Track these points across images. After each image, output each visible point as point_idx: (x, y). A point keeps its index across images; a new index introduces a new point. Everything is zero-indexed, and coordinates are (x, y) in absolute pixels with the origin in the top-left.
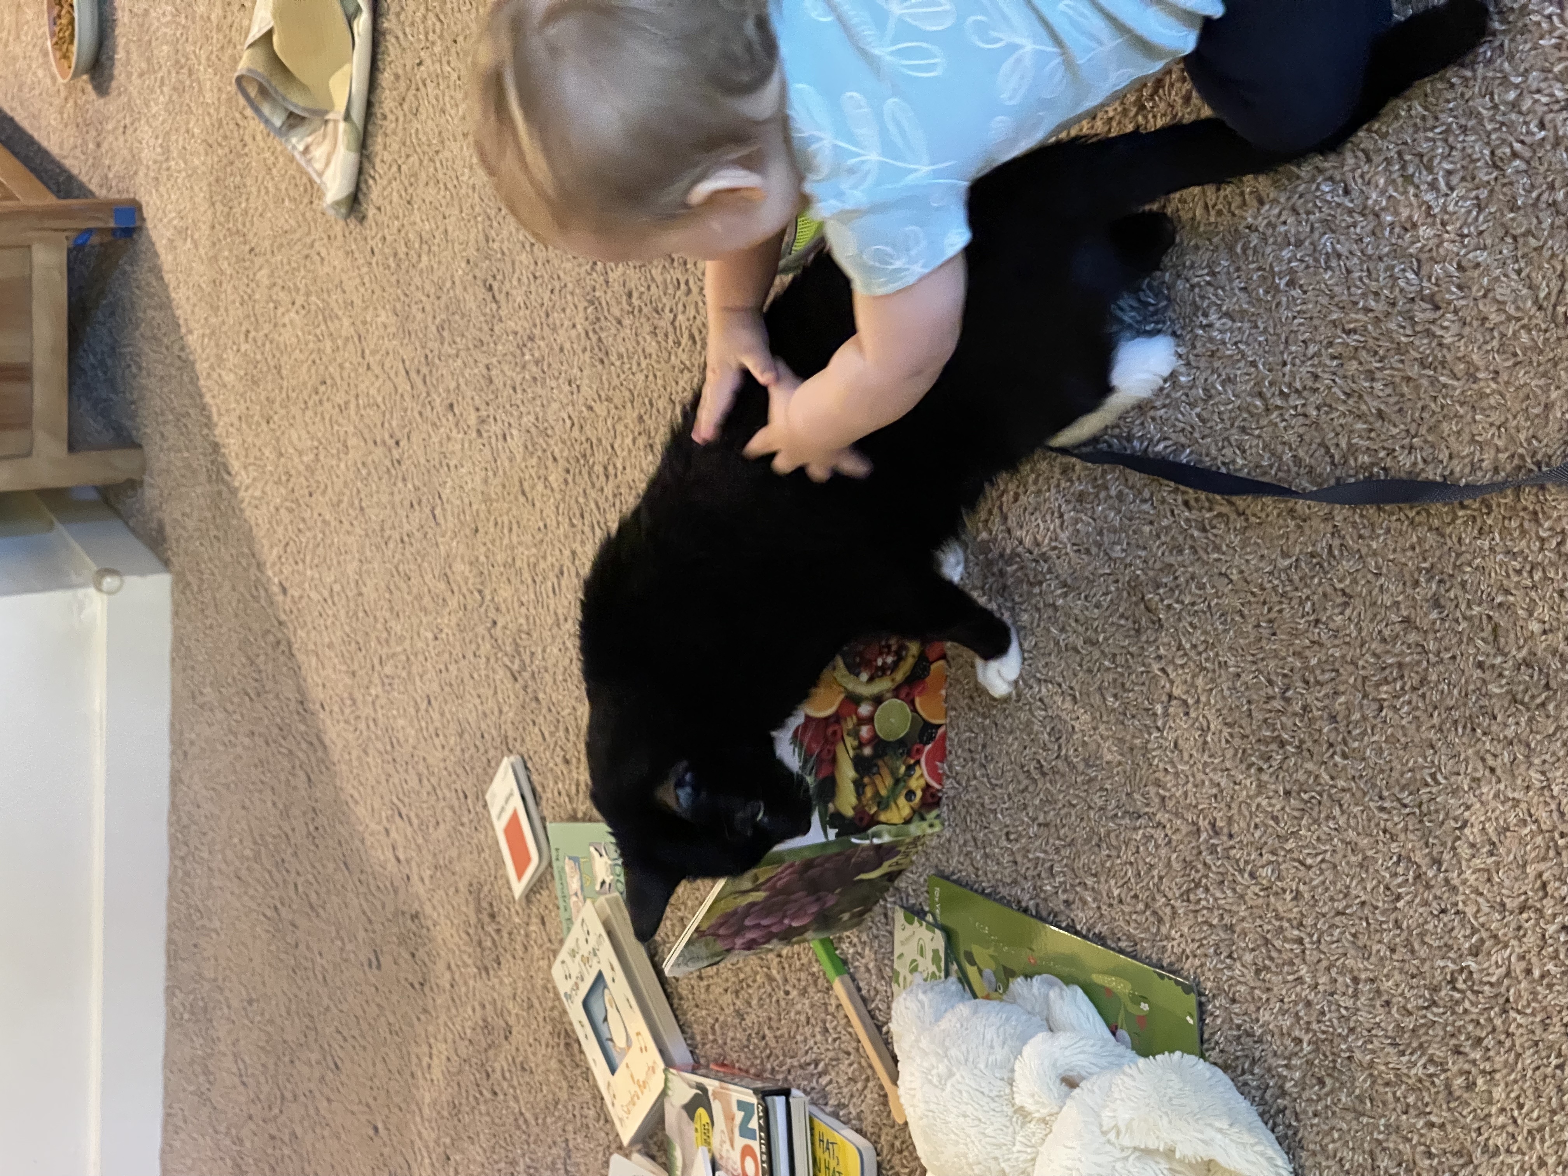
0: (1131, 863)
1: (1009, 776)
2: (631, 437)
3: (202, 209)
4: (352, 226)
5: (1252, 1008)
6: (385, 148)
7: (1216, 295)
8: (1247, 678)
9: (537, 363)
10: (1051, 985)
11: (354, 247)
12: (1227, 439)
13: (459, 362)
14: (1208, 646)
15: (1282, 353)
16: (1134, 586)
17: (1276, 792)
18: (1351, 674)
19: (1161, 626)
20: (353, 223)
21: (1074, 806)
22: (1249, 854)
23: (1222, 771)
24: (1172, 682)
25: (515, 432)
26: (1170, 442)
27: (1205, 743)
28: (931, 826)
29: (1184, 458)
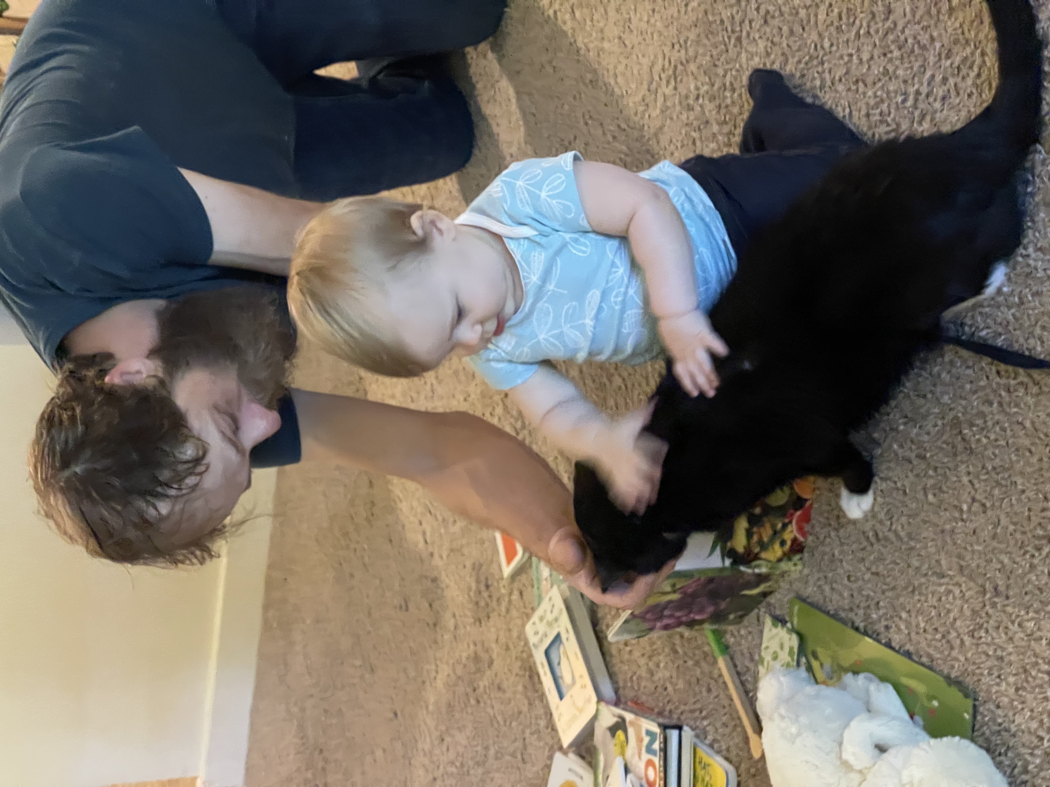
0: (935, 607)
5: (1011, 714)
7: (1034, 236)
8: (1031, 494)
12: (1032, 333)
14: (1005, 469)
16: (956, 424)
17: (1043, 572)
19: (972, 452)
21: (898, 564)
22: (1019, 611)
23: (1006, 553)
24: (976, 490)
26: (989, 331)
27: (996, 533)
28: (795, 565)
29: (999, 342)
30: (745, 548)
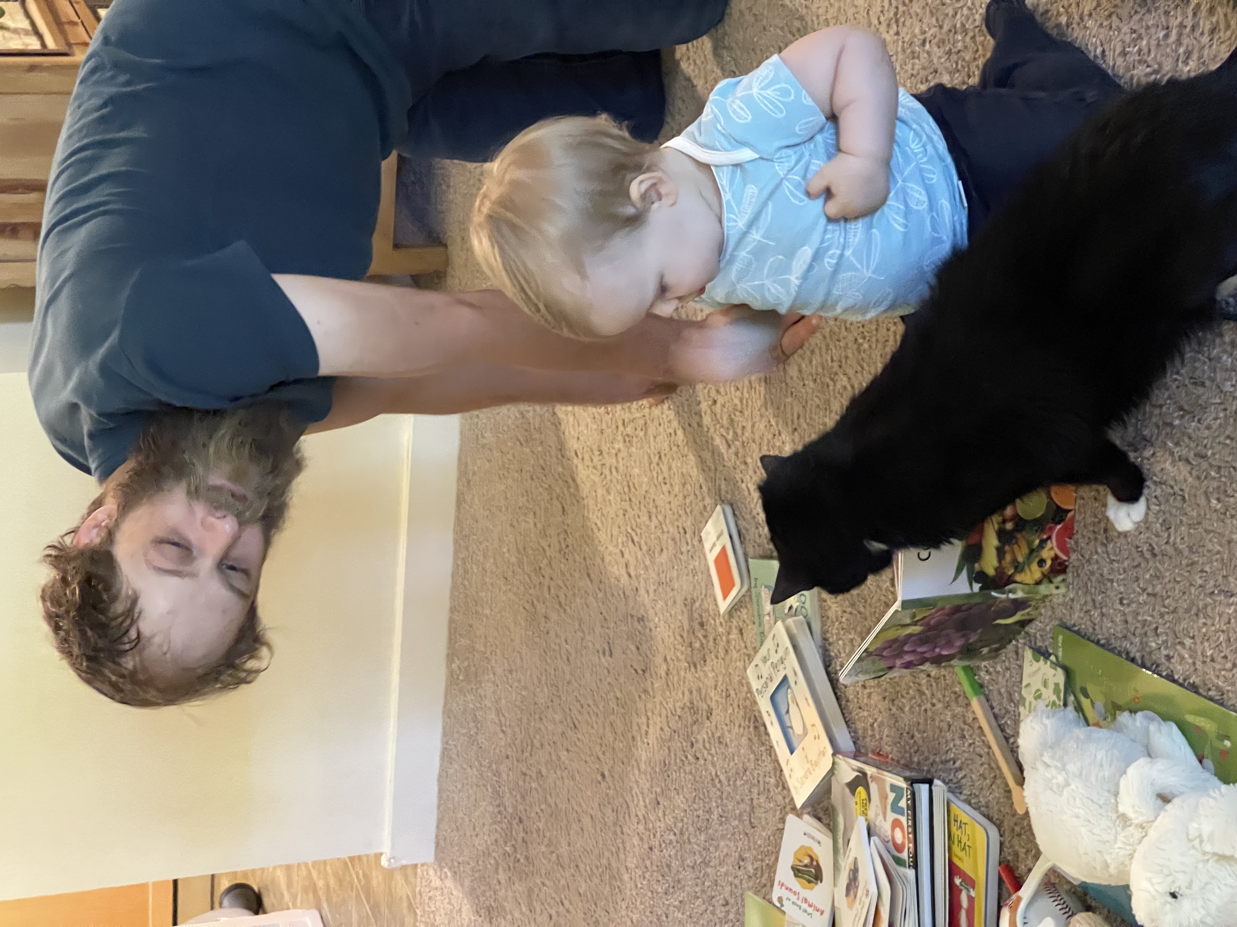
0: (1223, 631)
1: (1125, 554)
10: (1152, 720)
21: (1178, 582)
28: (1057, 588)
30: (996, 569)
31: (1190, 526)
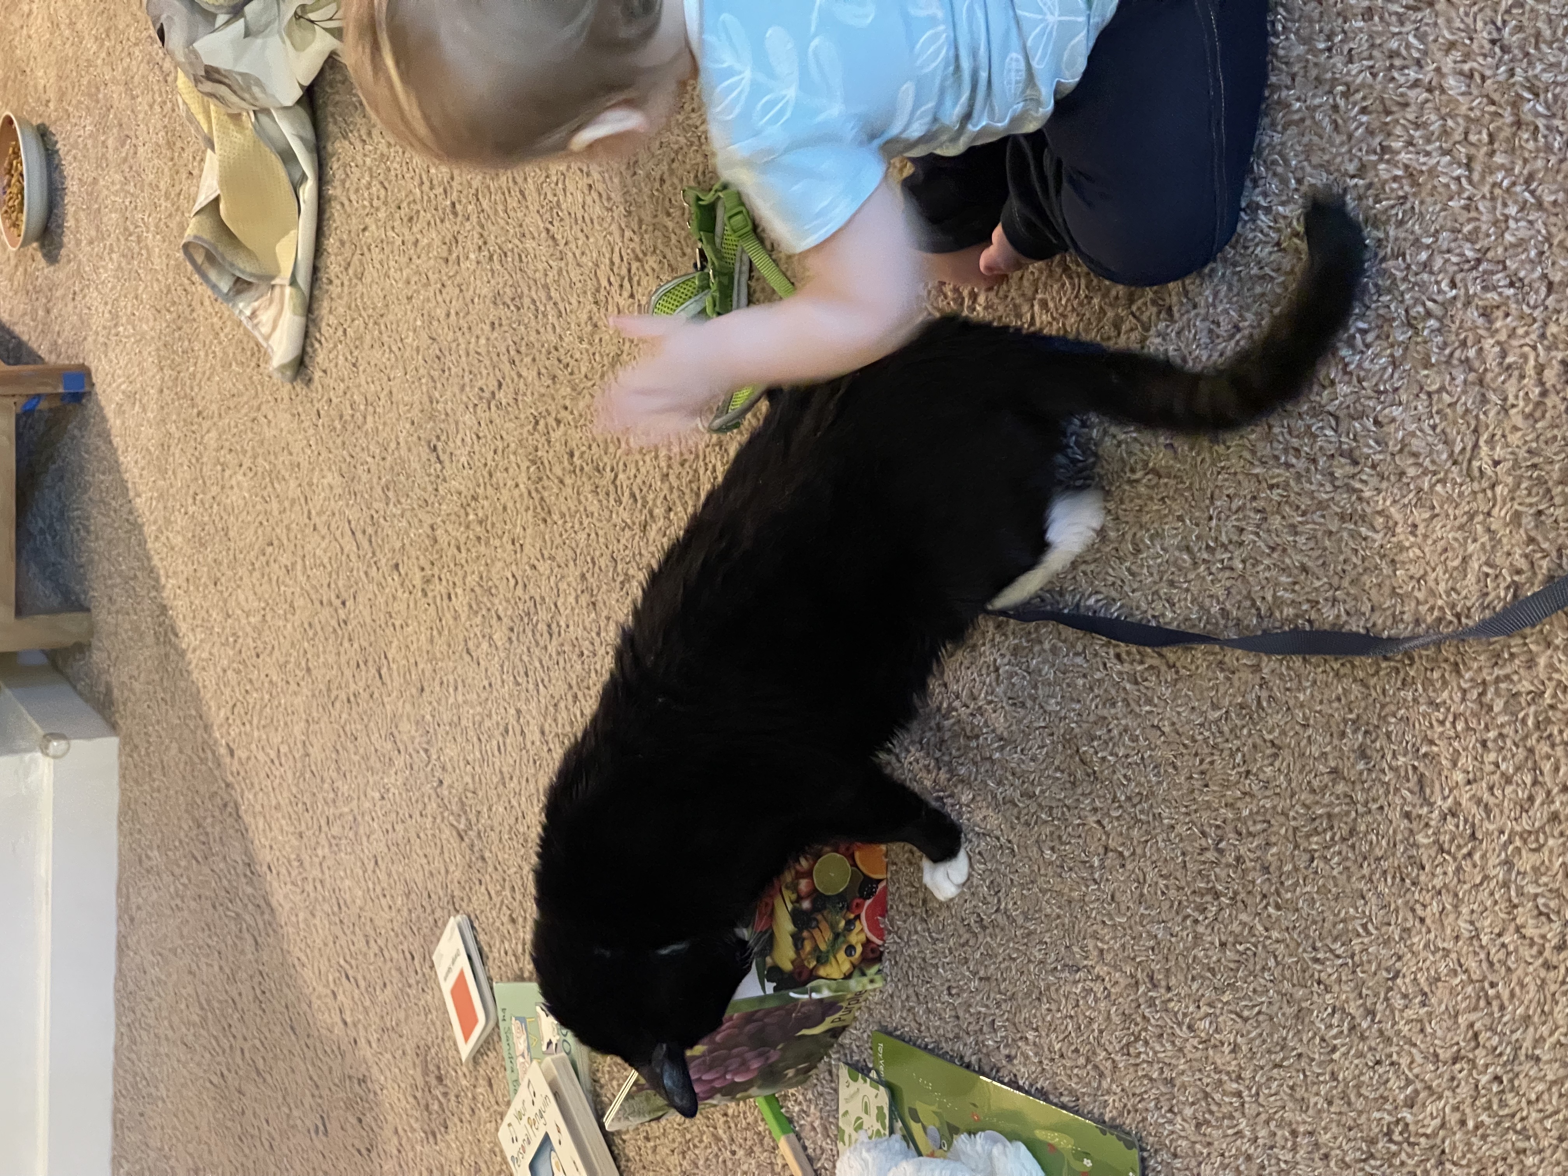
0: (1071, 1017)
1: (950, 929)
2: (574, 594)
3: (150, 374)
4: (298, 389)
5: (1194, 1163)
6: (330, 312)
7: (1142, 451)
8: (1181, 829)
9: (480, 523)
10: (995, 1142)
11: (300, 409)
12: (1156, 593)
13: (404, 523)
14: (1143, 798)
15: (1208, 507)
16: (1069, 739)
17: (1212, 943)
18: (1282, 825)
19: (1096, 779)
20: (299, 385)
21: (1014, 959)
22: (1187, 1007)
23: (1159, 923)
24: (1108, 835)
25: (459, 591)
26: (1100, 597)
27: (1142, 895)
28: (872, 981)
29: (1114, 611)
30: (793, 962)
31: (1022, 886)
